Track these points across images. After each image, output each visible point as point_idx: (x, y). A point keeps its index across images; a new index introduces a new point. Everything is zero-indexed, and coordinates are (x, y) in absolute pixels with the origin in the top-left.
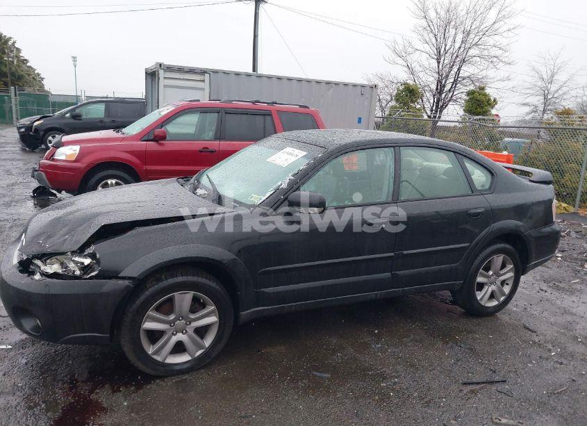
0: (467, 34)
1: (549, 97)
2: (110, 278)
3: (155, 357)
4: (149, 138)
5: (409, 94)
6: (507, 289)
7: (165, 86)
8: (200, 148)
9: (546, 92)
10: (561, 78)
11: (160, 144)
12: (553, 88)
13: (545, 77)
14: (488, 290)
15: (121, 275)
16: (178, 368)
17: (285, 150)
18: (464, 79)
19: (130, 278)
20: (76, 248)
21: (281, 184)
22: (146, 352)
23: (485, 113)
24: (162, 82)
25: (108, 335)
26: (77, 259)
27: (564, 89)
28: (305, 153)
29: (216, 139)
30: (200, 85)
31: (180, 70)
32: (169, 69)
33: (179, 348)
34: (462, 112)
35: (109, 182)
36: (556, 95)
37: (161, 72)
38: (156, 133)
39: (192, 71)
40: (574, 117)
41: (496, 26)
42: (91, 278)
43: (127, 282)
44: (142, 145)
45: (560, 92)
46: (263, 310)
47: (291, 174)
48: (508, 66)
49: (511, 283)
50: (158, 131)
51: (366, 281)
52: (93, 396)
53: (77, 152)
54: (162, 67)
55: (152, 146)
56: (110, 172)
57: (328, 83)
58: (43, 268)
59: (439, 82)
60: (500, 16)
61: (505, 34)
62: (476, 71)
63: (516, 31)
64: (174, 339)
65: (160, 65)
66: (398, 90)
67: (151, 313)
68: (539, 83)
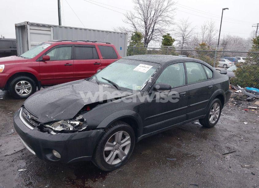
0: (156, 11)
1: (185, 37)
2: (93, 129)
3: (108, 163)
4: (41, 60)
5: (137, 36)
6: (217, 116)
7: (31, 33)
8: (65, 64)
9: (183, 35)
10: (188, 29)
11: (46, 63)
12: (186, 34)
13: (183, 29)
14: (212, 117)
15: (98, 127)
16: (116, 166)
17: (139, 65)
18: (156, 30)
19: (102, 128)
20: (72, 117)
21: (148, 81)
22: (105, 161)
23: (171, 45)
24: (29, 31)
25: (92, 156)
26: (71, 122)
27: (190, 34)
28: (152, 67)
29: (72, 59)
30: (49, 33)
31: (38, 25)
32: (32, 25)
33: (117, 157)
34: (161, 44)
35: (21, 82)
36: (187, 37)
37: (28, 26)
38: (44, 57)
39: (44, 26)
40: (206, 47)
41: (167, 8)
42: (83, 131)
43: (102, 131)
44: (37, 64)
45: (189, 35)
46: (145, 135)
47: (150, 76)
48: (173, 25)
49: (219, 113)
50: (44, 56)
51: (178, 119)
52: (86, 185)
53: (4, 68)
54: (29, 23)
55: (42, 64)
56: (22, 77)
57: (107, 32)
58: (53, 128)
59: (146, 31)
60: (169, 4)
61: (171, 12)
62: (160, 27)
63: (175, 11)
64: (115, 153)
65: (27, 23)
66: (133, 35)
67: (108, 143)
68: (181, 32)
